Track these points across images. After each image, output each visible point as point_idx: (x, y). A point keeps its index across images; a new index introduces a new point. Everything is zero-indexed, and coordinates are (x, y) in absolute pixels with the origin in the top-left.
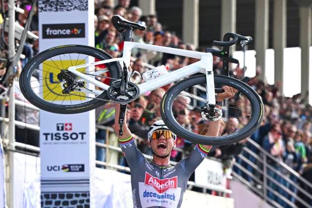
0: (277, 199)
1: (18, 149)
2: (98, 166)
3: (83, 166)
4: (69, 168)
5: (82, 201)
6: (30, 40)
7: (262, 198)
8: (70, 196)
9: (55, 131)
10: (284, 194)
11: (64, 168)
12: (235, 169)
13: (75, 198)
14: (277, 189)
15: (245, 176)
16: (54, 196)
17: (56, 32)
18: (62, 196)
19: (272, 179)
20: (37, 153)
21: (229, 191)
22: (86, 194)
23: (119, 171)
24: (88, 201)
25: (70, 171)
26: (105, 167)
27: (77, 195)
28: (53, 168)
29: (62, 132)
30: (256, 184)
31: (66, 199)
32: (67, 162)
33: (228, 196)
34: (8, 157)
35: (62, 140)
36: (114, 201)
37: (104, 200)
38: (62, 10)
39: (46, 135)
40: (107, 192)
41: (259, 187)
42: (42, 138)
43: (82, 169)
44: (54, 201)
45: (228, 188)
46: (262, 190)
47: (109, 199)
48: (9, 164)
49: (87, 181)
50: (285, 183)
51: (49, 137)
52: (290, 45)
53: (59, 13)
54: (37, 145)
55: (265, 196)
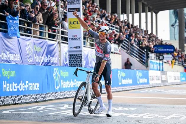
0: (133, 55)
1: (62, 43)
2: (84, 47)
3: (80, 47)
4: (76, 47)
5: (80, 56)
6: (65, 13)
7: (129, 55)
8: (77, 55)
9: (72, 37)
10: (135, 53)
11: (75, 47)
12: (122, 47)
13: (78, 56)
14: (134, 52)
15: (124, 49)
16: (72, 55)
17: (72, 10)
18: (74, 55)
19: (132, 50)
20: (67, 44)
21: (120, 53)
22: (81, 55)
23: (90, 48)
24: (82, 56)
25: (76, 48)
26: (86, 47)
27: (79, 55)
28: (72, 48)
29: (74, 38)
30: (127, 51)
31: (75, 56)
32: (76, 46)
33: (120, 54)
34: (60, 45)
35: (74, 40)
36: (89, 56)
37: (86, 56)
38: (73, 4)
39: (70, 38)
40: (87, 54)
41: (128, 52)
42: (69, 39)
43: (80, 48)
44: (72, 56)
45: (120, 52)
46: (129, 52)
47: (87, 55)
48: (60, 47)
49: (81, 51)
50: (135, 50)
51: (71, 39)
52: (136, 12)
53: (73, 5)
54: (67, 41)
55: (130, 54)
